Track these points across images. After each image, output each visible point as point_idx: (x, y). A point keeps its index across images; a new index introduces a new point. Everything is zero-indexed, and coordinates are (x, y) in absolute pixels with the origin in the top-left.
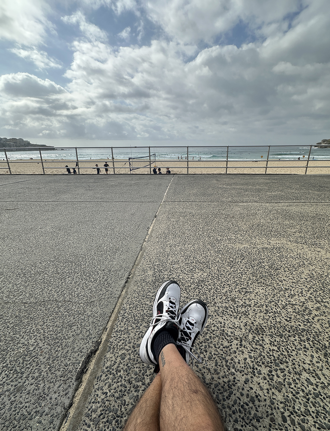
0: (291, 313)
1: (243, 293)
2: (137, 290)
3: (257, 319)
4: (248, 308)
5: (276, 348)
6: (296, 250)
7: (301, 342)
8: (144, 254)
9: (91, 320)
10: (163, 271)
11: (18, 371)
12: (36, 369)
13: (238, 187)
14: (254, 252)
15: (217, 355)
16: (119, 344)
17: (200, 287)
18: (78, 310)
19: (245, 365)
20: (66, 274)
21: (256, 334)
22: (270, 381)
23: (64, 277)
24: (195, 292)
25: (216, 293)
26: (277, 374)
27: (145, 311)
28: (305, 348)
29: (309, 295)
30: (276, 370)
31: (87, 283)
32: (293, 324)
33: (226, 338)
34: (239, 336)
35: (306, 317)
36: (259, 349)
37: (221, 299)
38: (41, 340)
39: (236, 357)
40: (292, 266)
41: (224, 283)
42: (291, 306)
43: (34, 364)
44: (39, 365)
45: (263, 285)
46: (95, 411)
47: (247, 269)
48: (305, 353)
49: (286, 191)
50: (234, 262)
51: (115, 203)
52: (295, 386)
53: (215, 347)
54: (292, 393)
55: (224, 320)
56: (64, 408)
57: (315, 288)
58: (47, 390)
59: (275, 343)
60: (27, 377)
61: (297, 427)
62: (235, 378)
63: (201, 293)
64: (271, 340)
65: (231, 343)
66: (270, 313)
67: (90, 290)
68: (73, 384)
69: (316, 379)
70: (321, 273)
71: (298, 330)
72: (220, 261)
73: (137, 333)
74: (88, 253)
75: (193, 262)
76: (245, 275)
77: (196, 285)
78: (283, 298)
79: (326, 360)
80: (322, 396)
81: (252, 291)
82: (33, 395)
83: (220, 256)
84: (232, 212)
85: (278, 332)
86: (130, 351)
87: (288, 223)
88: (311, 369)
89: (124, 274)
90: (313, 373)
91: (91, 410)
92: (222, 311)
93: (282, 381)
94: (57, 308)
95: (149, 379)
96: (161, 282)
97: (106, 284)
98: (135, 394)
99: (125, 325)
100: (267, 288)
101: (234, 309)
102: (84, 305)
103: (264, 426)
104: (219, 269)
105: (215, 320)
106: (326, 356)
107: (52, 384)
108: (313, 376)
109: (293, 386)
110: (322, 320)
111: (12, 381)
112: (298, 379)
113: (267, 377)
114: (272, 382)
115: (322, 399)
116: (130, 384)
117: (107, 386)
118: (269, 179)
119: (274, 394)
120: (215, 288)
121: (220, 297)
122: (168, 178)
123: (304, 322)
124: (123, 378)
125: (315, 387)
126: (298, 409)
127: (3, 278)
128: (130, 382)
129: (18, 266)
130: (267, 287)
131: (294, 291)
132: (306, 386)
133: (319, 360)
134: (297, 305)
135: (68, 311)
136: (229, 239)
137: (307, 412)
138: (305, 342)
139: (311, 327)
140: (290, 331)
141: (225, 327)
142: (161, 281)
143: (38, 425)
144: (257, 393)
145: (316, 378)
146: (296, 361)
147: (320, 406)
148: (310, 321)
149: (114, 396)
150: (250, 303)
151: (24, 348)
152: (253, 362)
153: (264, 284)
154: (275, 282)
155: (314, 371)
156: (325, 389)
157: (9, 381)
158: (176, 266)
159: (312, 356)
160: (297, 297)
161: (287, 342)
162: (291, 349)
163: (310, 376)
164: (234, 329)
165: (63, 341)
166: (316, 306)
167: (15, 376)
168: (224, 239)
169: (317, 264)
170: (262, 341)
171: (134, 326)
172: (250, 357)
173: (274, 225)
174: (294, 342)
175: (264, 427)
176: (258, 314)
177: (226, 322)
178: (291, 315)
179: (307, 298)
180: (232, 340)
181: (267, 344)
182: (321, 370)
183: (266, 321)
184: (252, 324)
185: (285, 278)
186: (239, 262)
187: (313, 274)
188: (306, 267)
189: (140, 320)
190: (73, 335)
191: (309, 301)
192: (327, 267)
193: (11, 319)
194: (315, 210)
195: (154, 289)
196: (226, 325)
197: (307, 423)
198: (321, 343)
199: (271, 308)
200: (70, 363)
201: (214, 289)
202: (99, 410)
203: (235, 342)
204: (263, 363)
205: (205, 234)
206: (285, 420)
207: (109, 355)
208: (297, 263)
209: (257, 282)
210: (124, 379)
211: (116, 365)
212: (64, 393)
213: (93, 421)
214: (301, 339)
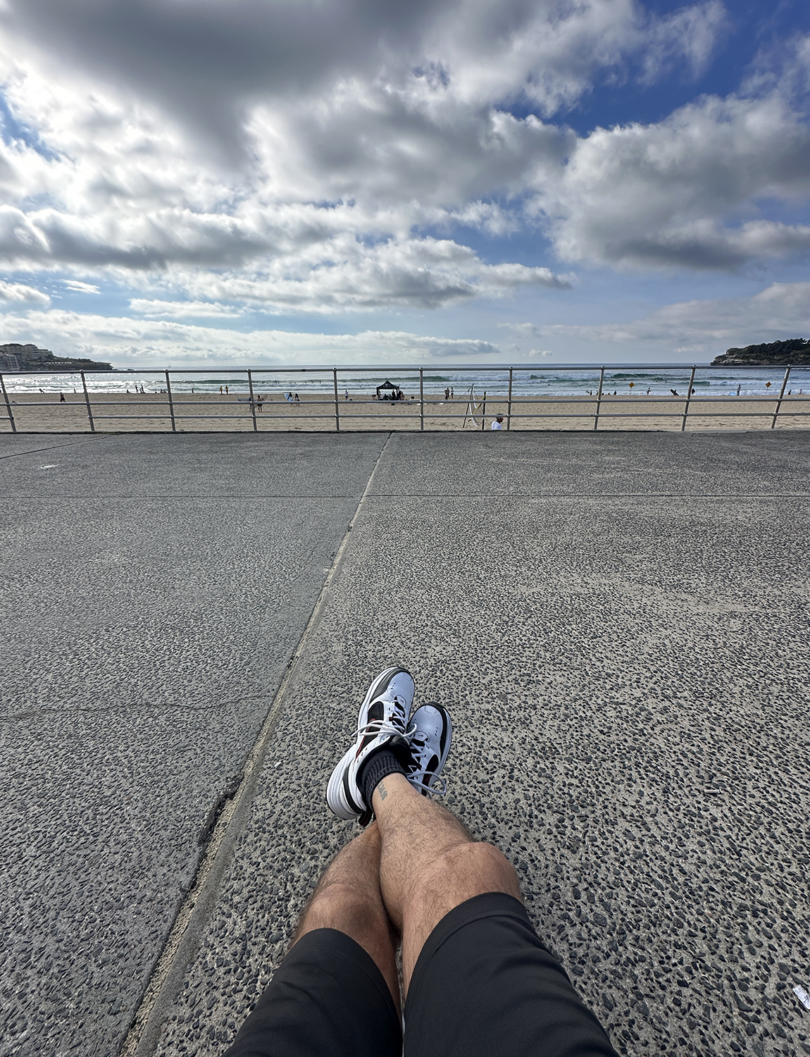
0: (612, 719)
1: (522, 684)
2: (311, 682)
3: (544, 732)
4: (530, 712)
5: (575, 782)
6: (639, 598)
7: (624, 770)
8: (326, 611)
9: (221, 739)
10: (364, 644)
11: (88, 832)
12: (121, 828)
13: (532, 461)
14: (553, 603)
15: (465, 795)
16: (279, 781)
17: (438, 674)
18: (195, 721)
19: (516, 811)
20: (162, 652)
21: (541, 757)
22: (559, 836)
23: (159, 659)
24: (428, 684)
25: (469, 684)
26: (573, 824)
27: (328, 721)
28: (630, 779)
29: (651, 685)
30: (572, 819)
31: (208, 668)
32: (613, 738)
33: (483, 767)
34: (508, 762)
35: (641, 726)
36: (543, 783)
37: (478, 696)
38: (125, 777)
39: (500, 798)
40: (625, 630)
41: (486, 665)
42: (614, 706)
43: (117, 820)
44: (126, 821)
45: (565, 668)
46: (239, 893)
47: (536, 636)
48: (629, 789)
49: (634, 471)
50: (510, 624)
51: (260, 499)
52: (603, 843)
53: (463, 782)
54: (596, 853)
55: (483, 734)
56: (182, 890)
57: (665, 672)
58: (147, 862)
59: (575, 772)
60: (106, 842)
61: (597, 906)
62: (494, 833)
63: (439, 685)
64: (568, 766)
65: (493, 775)
66: (571, 720)
67: (217, 684)
68: (195, 851)
69: (641, 831)
70: (681, 643)
71: (620, 749)
72: (481, 622)
73: (313, 762)
74: (206, 610)
75: (427, 625)
76: (531, 649)
77: (430, 669)
78: (600, 692)
79: (666, 799)
80: (647, 856)
81: (541, 680)
82: (121, 870)
83: (483, 612)
84: (514, 518)
85: (583, 754)
86: (300, 793)
87: (630, 541)
88: (636, 814)
89: (284, 650)
90: (639, 821)
91: (231, 890)
92: (480, 719)
93: (581, 836)
94: (151, 719)
95: (336, 839)
96: (360, 666)
97: (249, 671)
98: (313, 863)
99: (290, 748)
100: (571, 673)
101: (503, 715)
102: (206, 713)
103: (541, 905)
104: (479, 639)
105: (465, 735)
106: (667, 792)
107: (155, 852)
108: (637, 826)
109: (598, 843)
110: (669, 731)
111: (77, 849)
112: (609, 832)
113: (554, 830)
114: (562, 838)
115: (648, 861)
116: (301, 848)
117: (258, 852)
118: (601, 443)
119: (563, 856)
120: (468, 674)
121: (478, 692)
122: (376, 440)
123: (634, 735)
124: (289, 837)
125: (638, 843)
126: (602, 878)
127: (32, 661)
128: (300, 844)
129: (61, 638)
130: (572, 671)
131: (623, 678)
132: (623, 842)
133: (652, 800)
134: (624, 704)
135: (174, 723)
136: (504, 577)
137: (618, 883)
138: (631, 770)
139: (648, 744)
140: (605, 751)
141: (483, 747)
142: (360, 663)
143: (135, 916)
144: (533, 856)
145: (643, 829)
146: (610, 803)
147: (643, 873)
148: (645, 732)
149: (271, 867)
150: (535, 702)
151: (93, 792)
152: (530, 805)
153: (565, 666)
154: (588, 661)
155: (641, 817)
156: (654, 845)
157: (72, 848)
158: (391, 633)
159: (641, 794)
160: (627, 689)
161: (597, 770)
162: (603, 782)
163: (631, 826)
164: (500, 749)
165: (168, 778)
166: (661, 706)
167: (82, 840)
168: (492, 576)
169: (677, 625)
170: (550, 769)
171: (307, 748)
172: (527, 797)
173: (600, 546)
174: (611, 769)
175: (540, 908)
176: (549, 723)
177: (485, 737)
178: (612, 722)
179: (646, 691)
180: (495, 770)
181: (561, 774)
182: (653, 816)
183: (562, 735)
184: (535, 739)
185: (609, 654)
186: (521, 624)
187: (665, 645)
188: (653, 631)
189: (318, 738)
190: (187, 767)
191: (650, 697)
192: (694, 631)
193: (61, 740)
194: (689, 512)
195: (345, 679)
196: (486, 742)
197: (615, 899)
198: (662, 770)
199: (575, 711)
200: (185, 817)
201: (465, 677)
202: (245, 891)
203: (503, 772)
204: (549, 808)
205: (455, 566)
206: (577, 896)
207: (259, 800)
208: (636, 624)
209: (552, 662)
210: (290, 840)
211: (275, 817)
212: (179, 866)
213: (236, 908)
214: (624, 765)
